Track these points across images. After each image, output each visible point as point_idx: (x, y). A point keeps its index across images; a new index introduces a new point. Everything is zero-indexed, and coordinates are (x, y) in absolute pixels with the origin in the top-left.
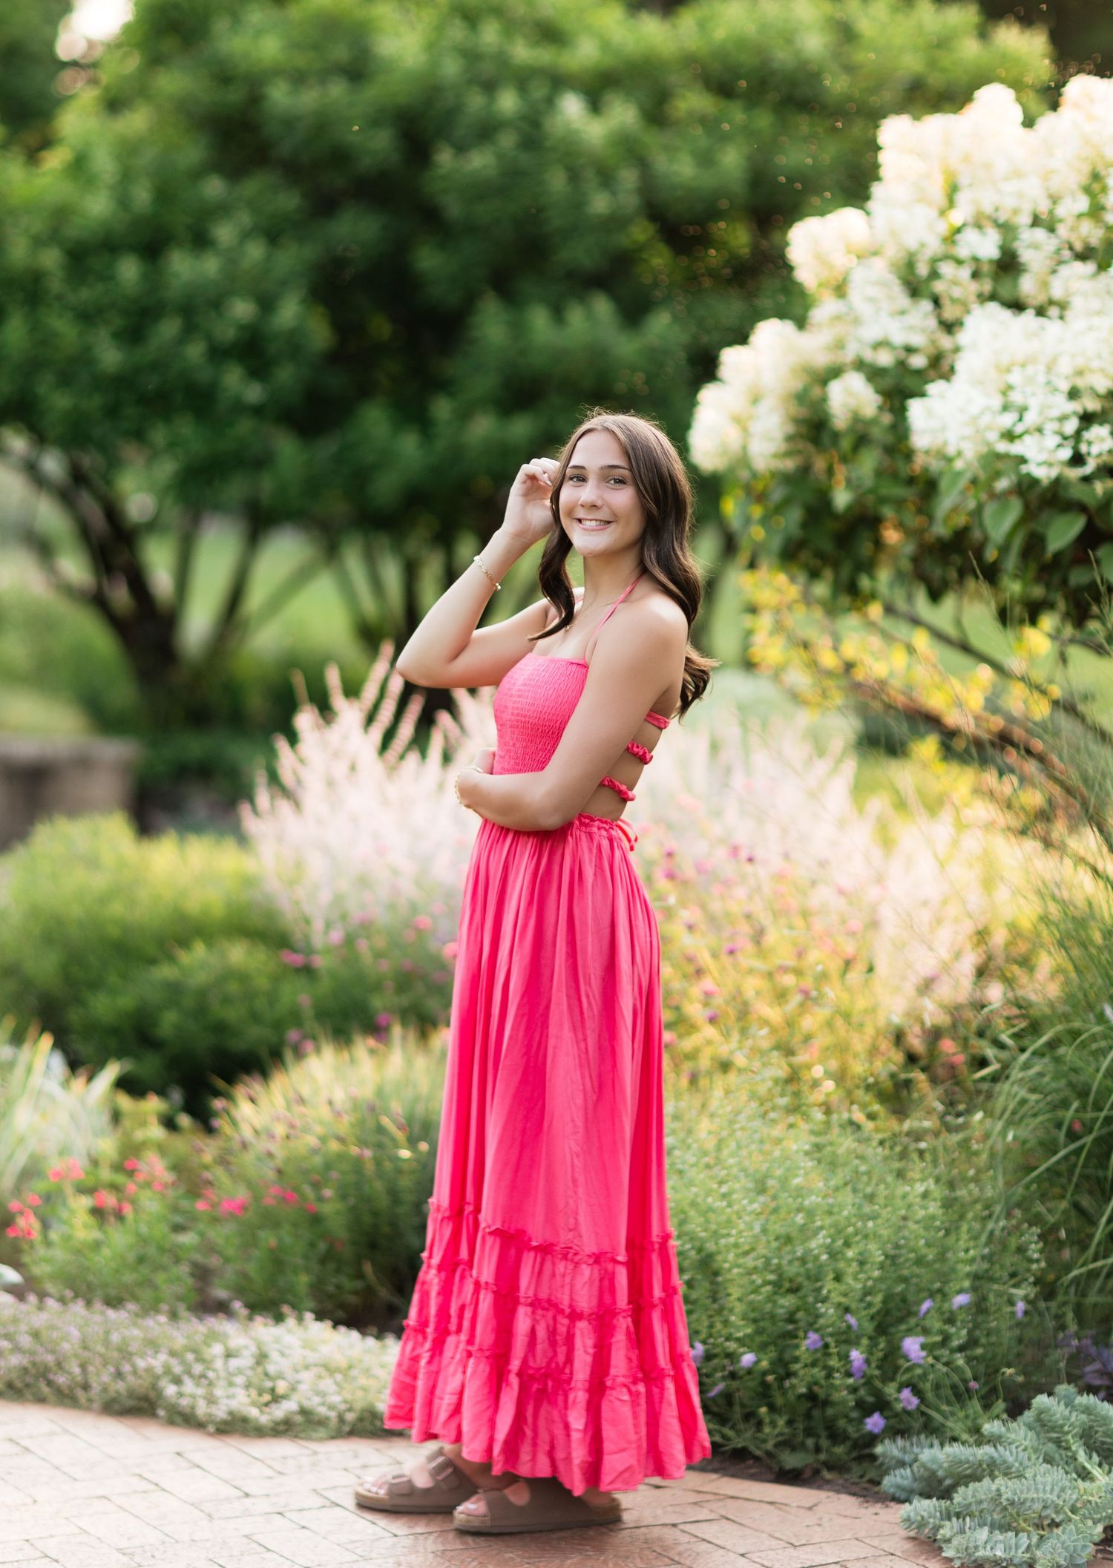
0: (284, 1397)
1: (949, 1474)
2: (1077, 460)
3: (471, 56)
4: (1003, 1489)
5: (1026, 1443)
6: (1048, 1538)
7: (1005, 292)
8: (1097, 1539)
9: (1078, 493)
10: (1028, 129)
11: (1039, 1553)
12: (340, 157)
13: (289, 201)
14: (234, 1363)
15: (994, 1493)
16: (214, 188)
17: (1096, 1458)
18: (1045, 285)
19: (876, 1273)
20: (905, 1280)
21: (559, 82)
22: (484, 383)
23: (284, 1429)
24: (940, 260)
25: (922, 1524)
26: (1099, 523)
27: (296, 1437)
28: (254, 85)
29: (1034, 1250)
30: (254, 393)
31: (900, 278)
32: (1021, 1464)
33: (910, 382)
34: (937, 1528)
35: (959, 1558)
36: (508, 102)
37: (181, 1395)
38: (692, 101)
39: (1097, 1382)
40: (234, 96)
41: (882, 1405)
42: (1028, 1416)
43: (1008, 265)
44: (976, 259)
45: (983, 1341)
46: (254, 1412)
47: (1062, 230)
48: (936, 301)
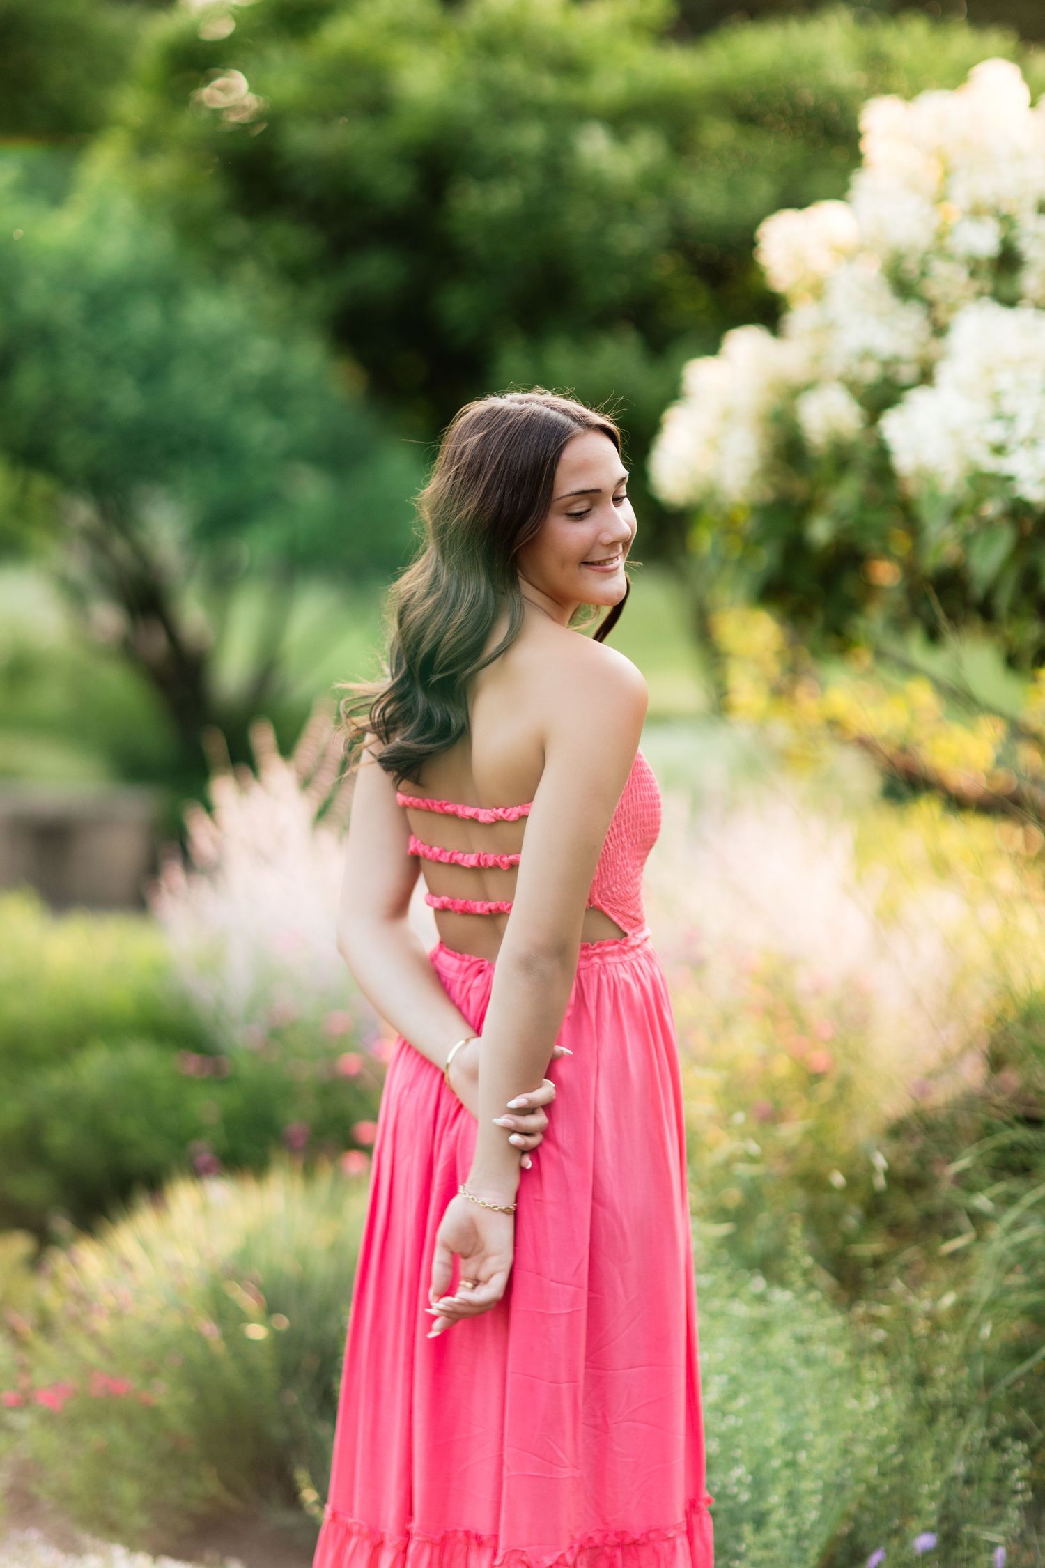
3: (493, 92)
7: (1003, 288)
10: (1034, 109)
21: (581, 115)
24: (934, 254)
31: (888, 278)
33: (892, 394)
36: (531, 136)
38: (720, 134)
43: (1008, 262)
44: (972, 256)
48: (930, 305)
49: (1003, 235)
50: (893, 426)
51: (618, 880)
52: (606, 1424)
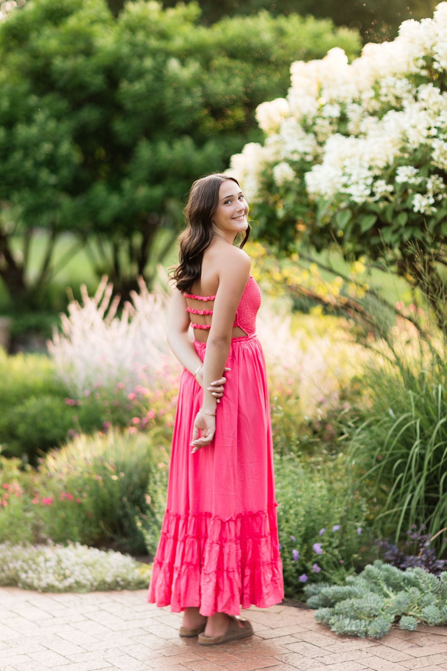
0: (69, 577)
1: (333, 597)
2: (372, 194)
3: (133, 45)
4: (354, 603)
5: (363, 584)
6: (373, 622)
7: (342, 129)
8: (392, 621)
9: (373, 207)
10: (349, 65)
11: (369, 628)
12: (82, 87)
13: (63, 105)
14: (49, 564)
15: (351, 605)
16: (33, 100)
17: (391, 589)
18: (358, 126)
19: (302, 519)
20: (313, 521)
21: (168, 54)
22: (142, 174)
23: (69, 589)
24: (317, 117)
25: (323, 618)
26: (382, 219)
27: (74, 592)
28: (48, 58)
29: (364, 507)
30: (53, 179)
31: (301, 125)
32: (361, 592)
33: (306, 166)
34: (329, 619)
35: (338, 631)
36: (148, 63)
37: (27, 577)
38: (220, 61)
39: (391, 558)
40: (40, 63)
41: (305, 571)
42: (364, 573)
43: (343, 119)
44: (330, 117)
45: (345, 543)
46: (56, 583)
47: (364, 105)
48: (316, 134)
49: (340, 110)
50: (308, 177)
51: (246, 318)
52: (245, 480)
